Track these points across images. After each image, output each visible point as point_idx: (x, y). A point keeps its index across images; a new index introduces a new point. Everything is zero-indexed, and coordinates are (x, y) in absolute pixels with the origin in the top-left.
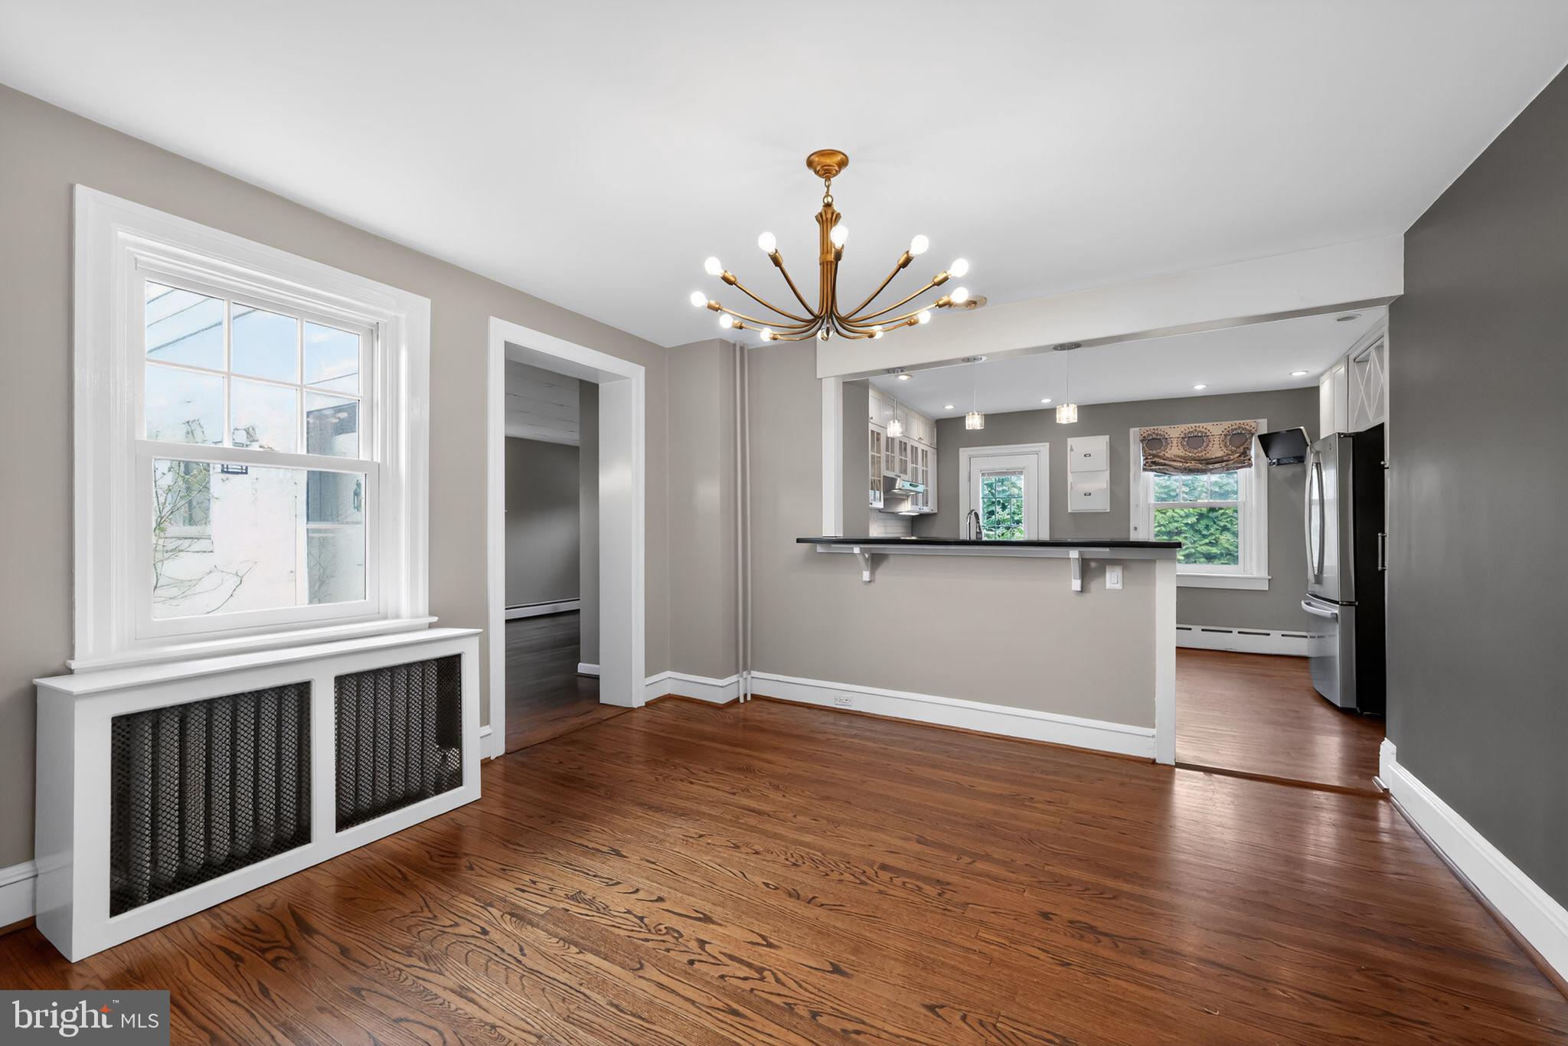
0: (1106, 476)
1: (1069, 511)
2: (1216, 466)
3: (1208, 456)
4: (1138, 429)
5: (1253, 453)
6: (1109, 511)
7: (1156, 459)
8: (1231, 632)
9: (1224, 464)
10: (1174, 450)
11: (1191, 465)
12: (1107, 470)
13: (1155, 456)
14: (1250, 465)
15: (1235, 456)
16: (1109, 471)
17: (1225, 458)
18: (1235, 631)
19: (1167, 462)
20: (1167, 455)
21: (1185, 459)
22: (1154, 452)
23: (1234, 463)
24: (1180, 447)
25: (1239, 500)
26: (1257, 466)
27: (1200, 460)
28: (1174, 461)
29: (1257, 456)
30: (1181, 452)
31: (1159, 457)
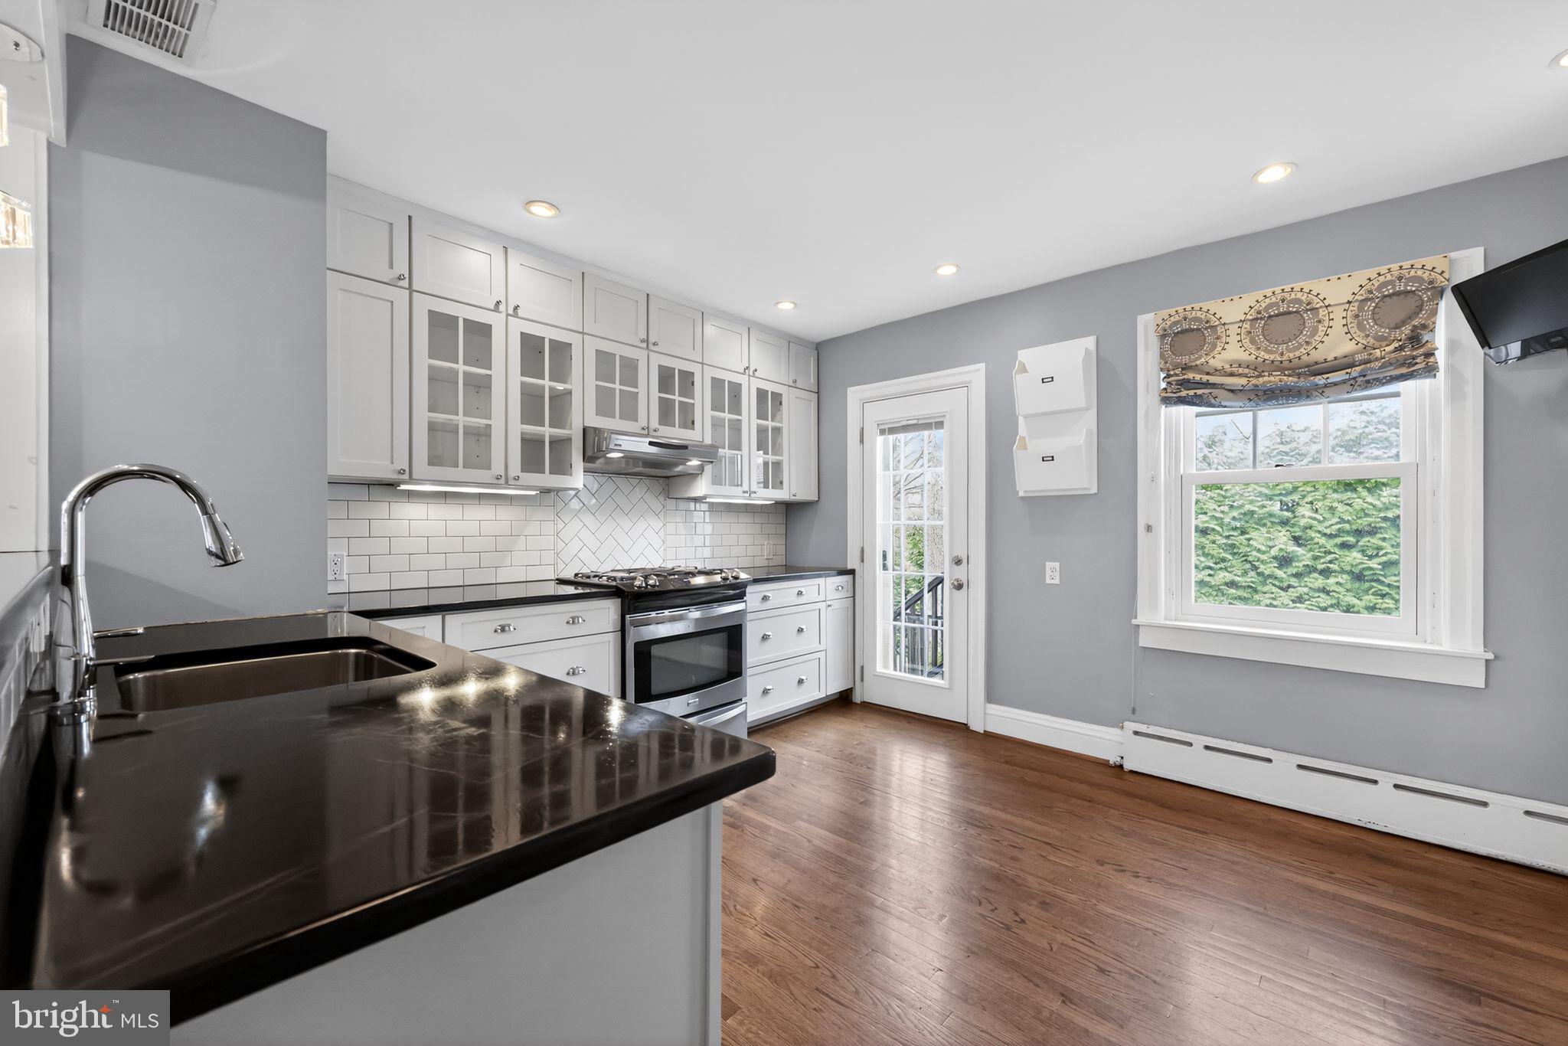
0: (1090, 419)
1: (1021, 494)
2: (1335, 377)
3: (1317, 356)
4: (1151, 315)
5: (1440, 339)
6: (1094, 490)
7: (1190, 375)
8: (1375, 782)
9: (1355, 371)
10: (1232, 352)
11: (1274, 379)
12: (1088, 409)
13: (1186, 368)
14: (1431, 370)
15: (1388, 349)
16: (1093, 412)
17: (1358, 357)
18: (1387, 779)
19: (1212, 379)
20: (1212, 362)
21: (1258, 369)
22: (1185, 359)
23: (1381, 367)
24: (1246, 341)
25: (1403, 460)
26: (1453, 371)
27: (1295, 370)
28: (1232, 375)
29: (1453, 346)
30: (1243, 356)
31: (1195, 369)
